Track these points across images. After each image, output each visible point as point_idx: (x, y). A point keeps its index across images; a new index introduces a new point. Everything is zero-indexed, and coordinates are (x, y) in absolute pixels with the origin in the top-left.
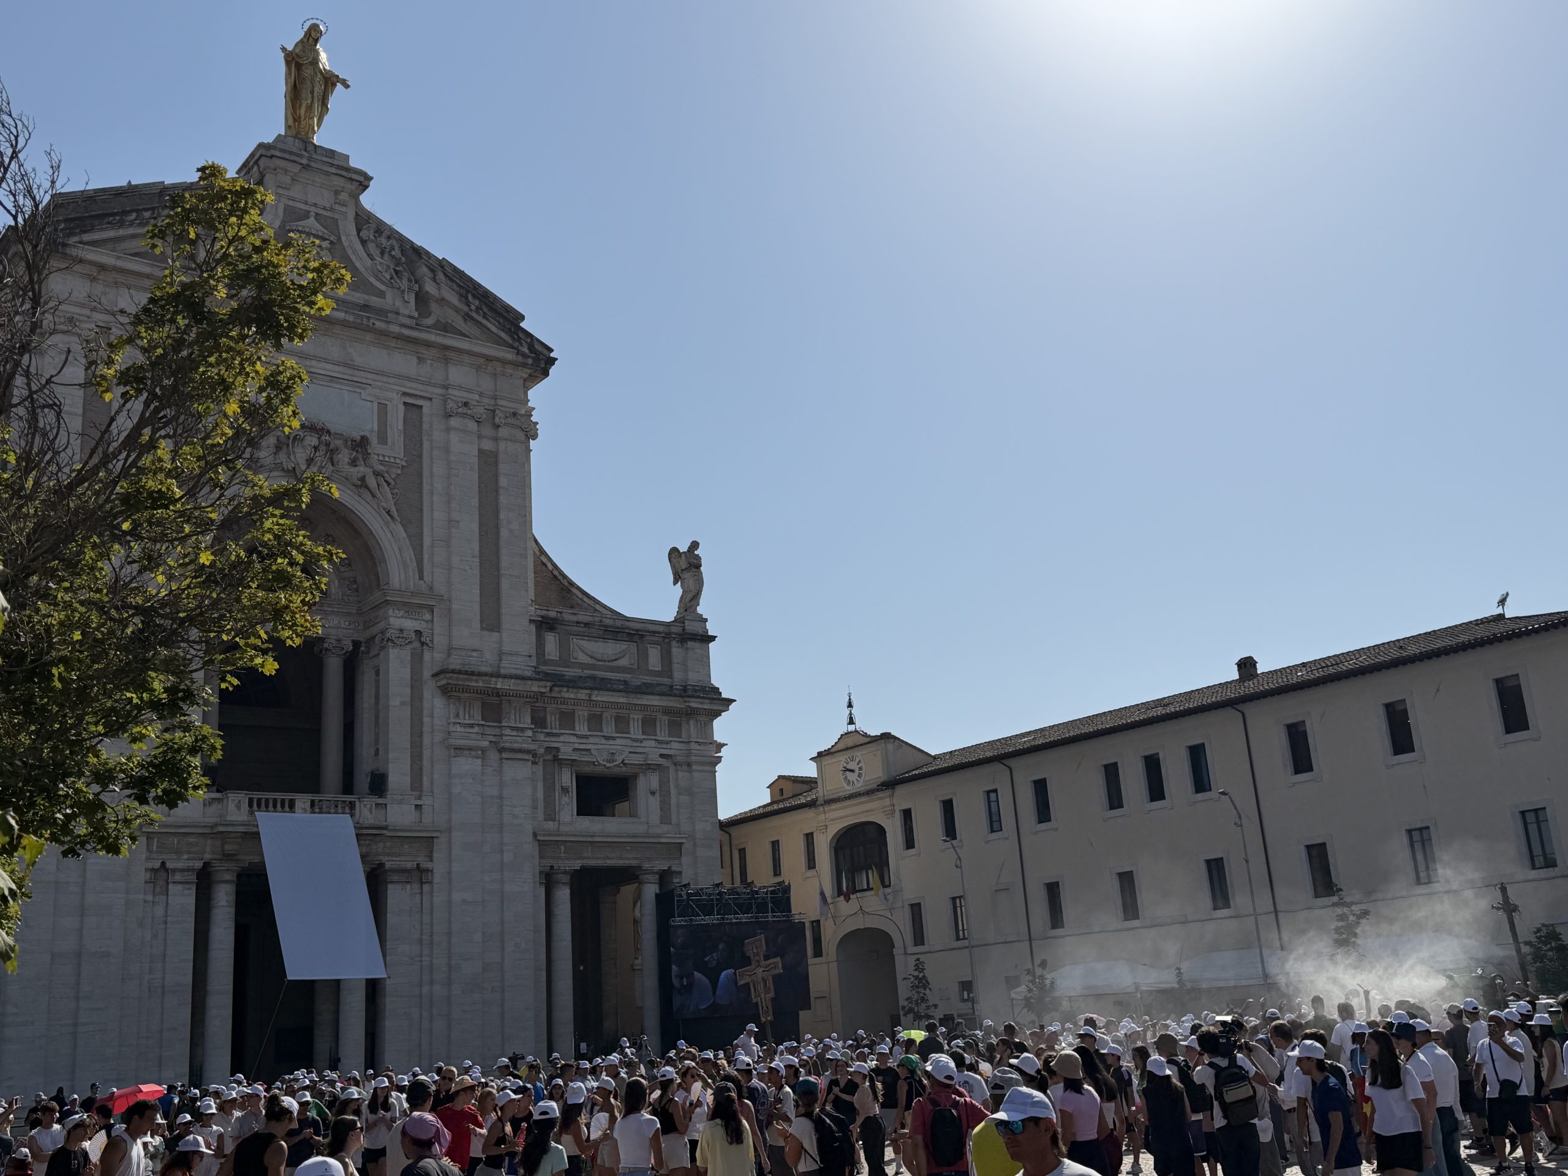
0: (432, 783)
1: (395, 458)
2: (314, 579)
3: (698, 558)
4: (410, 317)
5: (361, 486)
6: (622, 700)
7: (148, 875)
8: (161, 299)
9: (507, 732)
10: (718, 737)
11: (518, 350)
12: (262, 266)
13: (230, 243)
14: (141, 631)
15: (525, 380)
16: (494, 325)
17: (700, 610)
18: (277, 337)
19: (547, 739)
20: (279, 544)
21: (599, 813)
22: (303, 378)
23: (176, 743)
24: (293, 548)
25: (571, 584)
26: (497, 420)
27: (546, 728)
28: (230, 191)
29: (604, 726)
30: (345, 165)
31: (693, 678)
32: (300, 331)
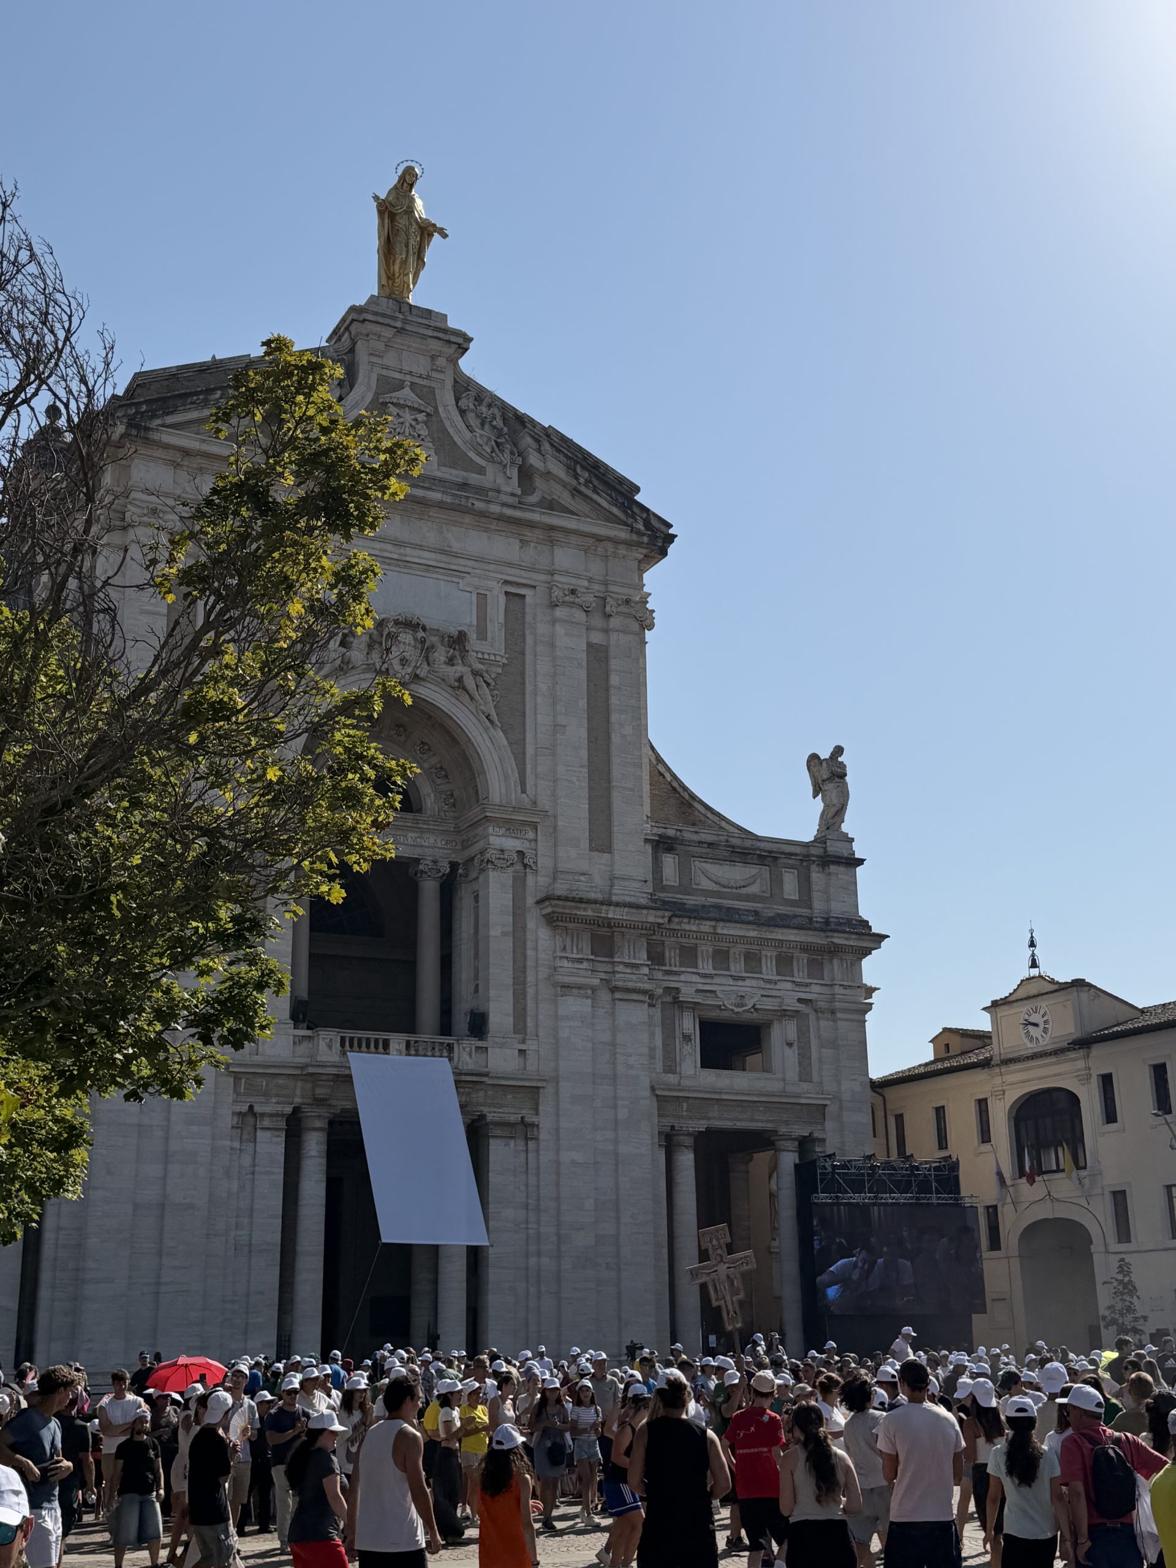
0: (537, 1026)
1: (495, 655)
2: (387, 796)
3: (843, 766)
4: (513, 495)
5: (459, 687)
6: (752, 934)
7: (235, 1119)
8: (224, 489)
9: (620, 968)
10: (868, 979)
11: (632, 528)
12: (329, 449)
13: (298, 423)
14: (204, 854)
15: (640, 562)
16: (606, 499)
17: (845, 828)
18: (347, 526)
19: (666, 978)
20: (349, 758)
21: (727, 1066)
22: (377, 571)
23: (242, 978)
24: (363, 762)
25: (693, 797)
26: (608, 608)
27: (665, 965)
28: (296, 367)
29: (732, 965)
30: (443, 327)
31: (837, 909)
32: (371, 519)
